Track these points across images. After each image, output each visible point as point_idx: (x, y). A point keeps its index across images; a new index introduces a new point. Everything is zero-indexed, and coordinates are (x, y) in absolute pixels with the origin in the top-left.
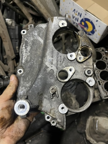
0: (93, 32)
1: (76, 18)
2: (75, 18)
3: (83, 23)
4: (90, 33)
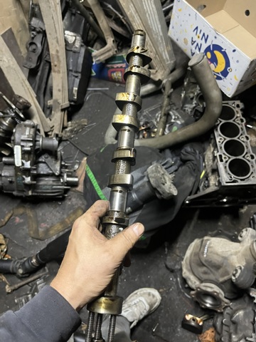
0: (225, 73)
1: (197, 44)
2: (195, 44)
3: (209, 55)
4: (220, 75)
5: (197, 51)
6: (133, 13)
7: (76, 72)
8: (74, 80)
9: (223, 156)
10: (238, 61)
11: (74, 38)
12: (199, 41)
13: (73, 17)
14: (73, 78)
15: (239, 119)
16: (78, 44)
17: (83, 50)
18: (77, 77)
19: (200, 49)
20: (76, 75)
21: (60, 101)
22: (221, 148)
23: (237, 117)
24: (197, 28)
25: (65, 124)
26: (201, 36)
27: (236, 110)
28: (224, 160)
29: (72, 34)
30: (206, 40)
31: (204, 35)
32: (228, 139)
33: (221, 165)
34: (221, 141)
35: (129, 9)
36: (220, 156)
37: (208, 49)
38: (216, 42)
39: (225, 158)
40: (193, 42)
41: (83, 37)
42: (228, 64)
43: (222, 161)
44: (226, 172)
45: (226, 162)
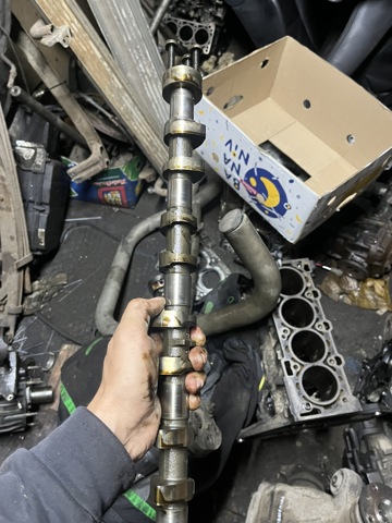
0: (281, 210)
1: (234, 165)
2: (230, 164)
3: (253, 181)
4: (274, 212)
5: (234, 174)
6: (130, 107)
7: (41, 204)
8: (39, 217)
9: (292, 364)
10: (298, 197)
11: (33, 151)
12: (235, 160)
13: (29, 118)
14: (37, 213)
15: (310, 291)
16: (40, 161)
17: (50, 169)
18: (43, 211)
19: (238, 172)
20: (41, 208)
21: (15, 255)
22: (287, 347)
23: (307, 288)
24: (230, 141)
25: (28, 289)
26: (238, 153)
27: (304, 275)
28: (294, 371)
29: (29, 144)
30: (246, 161)
31: (242, 152)
32: (297, 330)
33: (290, 381)
34: (286, 335)
35: (122, 102)
36: (287, 364)
37: (250, 174)
38: (261, 165)
39: (295, 367)
40: (227, 161)
41: (48, 149)
42: (283, 198)
43: (290, 373)
44: (299, 394)
45: (298, 373)
